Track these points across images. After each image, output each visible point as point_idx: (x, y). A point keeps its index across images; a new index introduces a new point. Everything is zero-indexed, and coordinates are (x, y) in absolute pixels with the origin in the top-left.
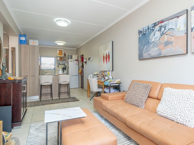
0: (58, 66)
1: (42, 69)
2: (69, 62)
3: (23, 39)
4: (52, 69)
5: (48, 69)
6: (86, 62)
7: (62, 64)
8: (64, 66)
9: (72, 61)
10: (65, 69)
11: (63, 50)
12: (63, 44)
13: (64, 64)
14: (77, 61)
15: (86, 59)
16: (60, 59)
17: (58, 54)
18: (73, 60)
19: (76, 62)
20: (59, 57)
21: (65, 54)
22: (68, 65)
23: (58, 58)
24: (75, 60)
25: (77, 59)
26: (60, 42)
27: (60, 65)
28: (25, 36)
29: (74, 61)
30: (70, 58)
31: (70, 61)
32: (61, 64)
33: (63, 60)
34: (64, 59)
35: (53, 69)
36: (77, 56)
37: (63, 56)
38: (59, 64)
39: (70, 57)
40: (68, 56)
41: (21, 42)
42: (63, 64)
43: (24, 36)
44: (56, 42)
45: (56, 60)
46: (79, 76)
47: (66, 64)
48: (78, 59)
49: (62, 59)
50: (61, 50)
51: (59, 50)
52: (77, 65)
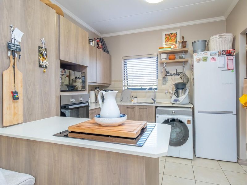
0: (164, 80)
2: (195, 63)
7: (175, 72)
8: (181, 78)
9: (205, 60)
10: (182, 89)
11: (178, 32)
13: (181, 73)
14: (229, 54)
16: (170, 59)
18: (209, 53)
19: (222, 60)
20: (166, 55)
21: (184, 43)
22: (193, 75)
23: (164, 56)
24: (220, 53)
25: (228, 47)
27: (169, 77)
29: (216, 57)
31: (198, 60)
32: (174, 74)
33: (176, 60)
34: (181, 57)
36: (229, 36)
37: (179, 47)
38: (168, 73)
39: (199, 44)
40: (193, 43)
42: (177, 74)
45: (159, 62)
46: (238, 114)
47: (187, 73)
48: (233, 47)
50: (171, 34)
51: (168, 34)
52: (229, 70)
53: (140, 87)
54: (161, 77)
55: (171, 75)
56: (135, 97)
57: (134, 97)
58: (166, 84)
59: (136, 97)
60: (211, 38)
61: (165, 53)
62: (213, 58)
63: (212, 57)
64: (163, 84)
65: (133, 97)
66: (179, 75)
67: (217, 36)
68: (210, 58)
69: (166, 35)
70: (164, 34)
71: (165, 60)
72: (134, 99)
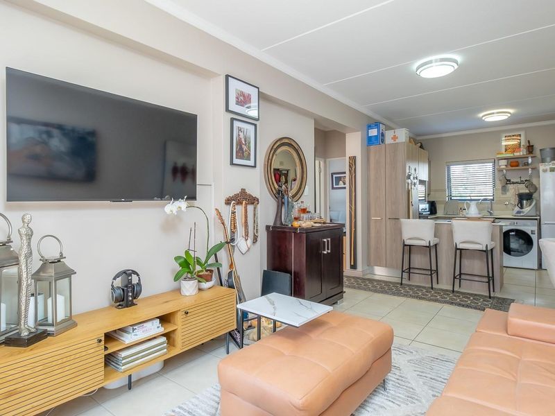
0: (504, 189)
2: (541, 173)
3: (373, 132)
5: (472, 198)
7: (519, 180)
8: (527, 187)
10: (528, 199)
11: (523, 133)
12: (507, 117)
13: (526, 181)
16: (512, 166)
17: (504, 150)
20: (506, 161)
21: (530, 148)
23: (503, 163)
26: (493, 113)
27: (510, 186)
28: (377, 124)
30: (548, 159)
31: (544, 171)
32: (517, 183)
33: (520, 167)
34: (526, 164)
37: (521, 153)
38: (509, 181)
39: (548, 152)
40: (541, 150)
41: (370, 141)
42: (522, 182)
43: (376, 126)
44: (481, 115)
45: (497, 168)
47: (534, 181)
49: (517, 166)
50: (514, 135)
51: (508, 137)
53: (469, 198)
54: (499, 186)
55: (513, 183)
56: (463, 209)
58: (506, 194)
61: (505, 159)
64: (503, 194)
65: (461, 209)
70: (503, 136)
71: (504, 166)
72: (462, 212)
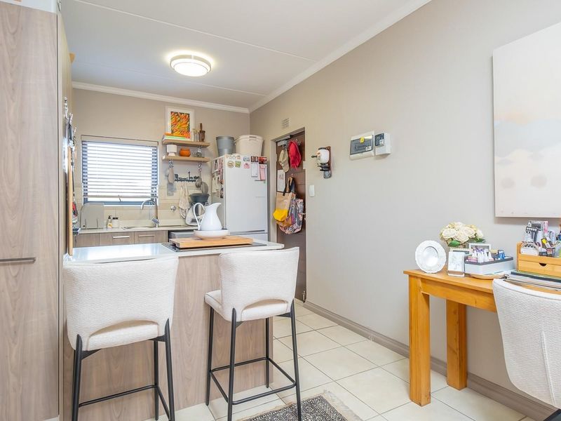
0: (171, 187)
1: (90, 199)
2: (227, 170)
4: (140, 203)
5: (123, 200)
6: (326, 168)
7: (187, 176)
8: (198, 186)
9: (238, 165)
11: (192, 113)
13: (196, 178)
14: (262, 162)
15: (329, 149)
16: (181, 155)
17: (170, 132)
18: (242, 157)
19: (256, 166)
20: (175, 146)
21: (202, 133)
23: (172, 149)
24: (253, 160)
26: (190, 57)
27: (178, 184)
29: (249, 163)
30: (226, 151)
31: (230, 165)
32: (185, 180)
33: (191, 158)
34: (198, 155)
35: (147, 203)
36: (259, 139)
37: (192, 139)
38: (177, 176)
39: (225, 142)
40: (217, 138)
42: (191, 180)
44: (168, 57)
45: (161, 156)
47: (206, 179)
48: (263, 154)
49: (188, 156)
50: (181, 114)
51: (175, 113)
52: (261, 180)
53: (117, 200)
54: (164, 183)
55: (181, 180)
56: (114, 218)
57: (112, 218)
58: (173, 195)
59: (117, 218)
60: (241, 137)
61: (174, 144)
62: (247, 164)
63: (245, 163)
64: (168, 194)
65: (109, 218)
66: (193, 181)
67: (248, 136)
68: (243, 163)
69: (172, 112)
70: (169, 110)
71: (173, 155)
72: (111, 222)
